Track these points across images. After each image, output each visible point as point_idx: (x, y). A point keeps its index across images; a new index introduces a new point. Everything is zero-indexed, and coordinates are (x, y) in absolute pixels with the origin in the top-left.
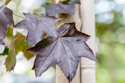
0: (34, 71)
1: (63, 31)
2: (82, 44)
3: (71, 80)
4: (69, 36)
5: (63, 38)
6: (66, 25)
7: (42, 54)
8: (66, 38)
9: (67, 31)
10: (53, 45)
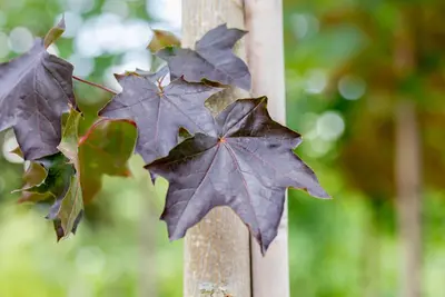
0: (164, 223)
1: (234, 121)
2: (282, 156)
3: (267, 247)
4: (249, 135)
5: (232, 140)
6: (240, 105)
7: (182, 179)
8: (239, 139)
9: (243, 121)
10: (207, 156)
